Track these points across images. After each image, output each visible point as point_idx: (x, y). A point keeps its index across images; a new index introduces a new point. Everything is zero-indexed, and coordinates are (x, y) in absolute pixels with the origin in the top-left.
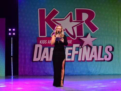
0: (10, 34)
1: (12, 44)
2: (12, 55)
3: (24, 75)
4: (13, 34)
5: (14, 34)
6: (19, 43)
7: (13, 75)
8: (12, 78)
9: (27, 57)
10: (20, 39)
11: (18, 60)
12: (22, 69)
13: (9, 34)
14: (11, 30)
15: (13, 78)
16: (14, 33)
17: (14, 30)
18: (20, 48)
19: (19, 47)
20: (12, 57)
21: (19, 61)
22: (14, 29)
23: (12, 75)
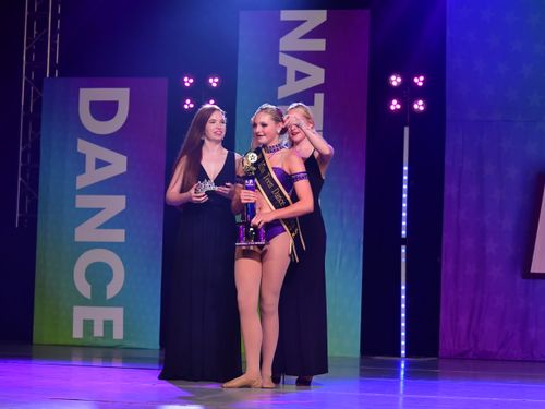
0: (395, 105)
1: (406, 168)
2: (404, 233)
3: (471, 354)
4: (416, 106)
5: (422, 108)
6: (447, 162)
7: (407, 355)
8: (402, 373)
9: (491, 247)
10: (454, 141)
11: (440, 264)
12: (463, 322)
13: (393, 108)
14: (399, 80)
15: (406, 372)
16: (421, 102)
17: (419, 81)
18: (450, 189)
19: (446, 186)
20: (403, 241)
21: (447, 268)
22: (422, 78)
23: (403, 352)
